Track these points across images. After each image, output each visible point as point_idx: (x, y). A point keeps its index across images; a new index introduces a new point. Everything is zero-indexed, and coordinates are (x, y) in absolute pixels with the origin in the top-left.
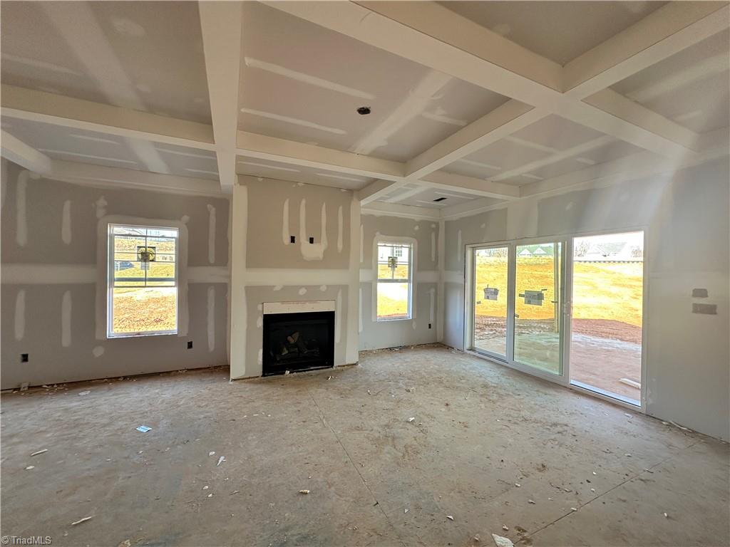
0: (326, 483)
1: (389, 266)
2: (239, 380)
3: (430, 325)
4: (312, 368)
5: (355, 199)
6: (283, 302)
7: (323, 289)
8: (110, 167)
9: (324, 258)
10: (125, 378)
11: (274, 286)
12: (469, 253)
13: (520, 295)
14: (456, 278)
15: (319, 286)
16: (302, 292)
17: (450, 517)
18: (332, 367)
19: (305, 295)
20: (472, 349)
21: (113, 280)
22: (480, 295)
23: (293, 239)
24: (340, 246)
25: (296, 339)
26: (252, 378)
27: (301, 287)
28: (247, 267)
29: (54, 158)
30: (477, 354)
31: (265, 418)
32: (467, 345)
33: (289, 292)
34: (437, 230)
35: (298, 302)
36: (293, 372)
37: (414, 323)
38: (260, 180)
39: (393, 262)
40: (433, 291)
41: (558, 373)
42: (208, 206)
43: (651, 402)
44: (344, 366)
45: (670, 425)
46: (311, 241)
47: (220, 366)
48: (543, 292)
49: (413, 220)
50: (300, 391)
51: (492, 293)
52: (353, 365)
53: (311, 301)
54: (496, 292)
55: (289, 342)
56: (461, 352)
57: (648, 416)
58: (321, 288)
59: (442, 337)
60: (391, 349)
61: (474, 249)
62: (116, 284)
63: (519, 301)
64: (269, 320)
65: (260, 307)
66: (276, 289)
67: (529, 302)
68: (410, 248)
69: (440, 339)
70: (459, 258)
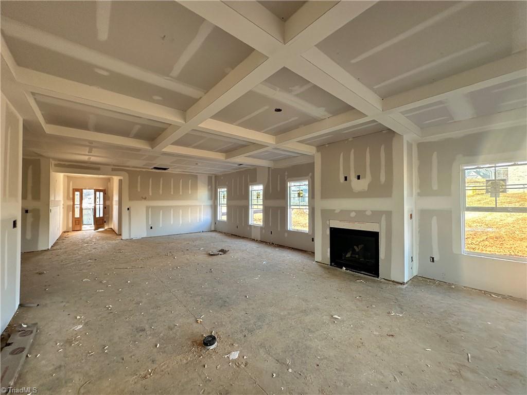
7: (369, 213)
8: (285, 159)
9: (368, 190)
10: (292, 248)
11: (335, 210)
15: (365, 211)
16: (353, 214)
18: (378, 277)
19: (354, 217)
21: (290, 206)
23: (346, 179)
24: (383, 179)
26: (325, 264)
27: (353, 211)
28: (321, 198)
29: (274, 161)
33: (344, 214)
35: (350, 221)
36: (348, 270)
44: (389, 281)
46: (359, 178)
52: (398, 283)
53: (359, 222)
55: (354, 249)
58: (367, 213)
62: (292, 207)
65: (328, 222)
66: (336, 212)
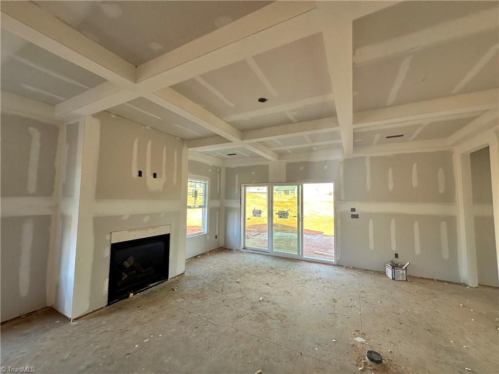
0: (263, 360)
1: (193, 196)
2: (81, 317)
3: (216, 236)
4: (151, 285)
5: (185, 146)
6: (130, 230)
7: (162, 215)
9: (163, 190)
11: (122, 216)
12: (243, 188)
13: (276, 214)
14: (234, 204)
15: (159, 214)
16: (146, 219)
17: (334, 341)
18: (167, 280)
20: (245, 248)
22: (249, 214)
23: (140, 174)
24: (175, 181)
25: (132, 263)
26: (96, 311)
27: (145, 215)
28: (96, 198)
30: (249, 251)
31: (159, 339)
32: (242, 246)
33: (135, 220)
34: (220, 172)
35: (142, 229)
36: (136, 293)
37: (208, 236)
38: (113, 116)
39: (196, 194)
40: (218, 213)
41: (297, 254)
42: (31, 129)
43: (338, 258)
44: (175, 277)
45: (346, 267)
46: (155, 176)
47: (36, 311)
48: (289, 211)
49: (208, 165)
50: (161, 307)
51: (257, 213)
52: (181, 274)
53: (153, 227)
54: (260, 212)
55: (124, 267)
56: (238, 251)
57: (338, 265)
59: (223, 243)
60: (195, 257)
61: (245, 186)
63: (276, 217)
64: (116, 248)
65: (108, 237)
66: (124, 218)
67: (281, 217)
68: (206, 184)
69: (222, 244)
70: (237, 191)
